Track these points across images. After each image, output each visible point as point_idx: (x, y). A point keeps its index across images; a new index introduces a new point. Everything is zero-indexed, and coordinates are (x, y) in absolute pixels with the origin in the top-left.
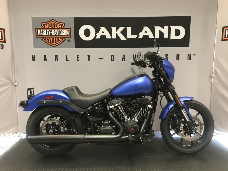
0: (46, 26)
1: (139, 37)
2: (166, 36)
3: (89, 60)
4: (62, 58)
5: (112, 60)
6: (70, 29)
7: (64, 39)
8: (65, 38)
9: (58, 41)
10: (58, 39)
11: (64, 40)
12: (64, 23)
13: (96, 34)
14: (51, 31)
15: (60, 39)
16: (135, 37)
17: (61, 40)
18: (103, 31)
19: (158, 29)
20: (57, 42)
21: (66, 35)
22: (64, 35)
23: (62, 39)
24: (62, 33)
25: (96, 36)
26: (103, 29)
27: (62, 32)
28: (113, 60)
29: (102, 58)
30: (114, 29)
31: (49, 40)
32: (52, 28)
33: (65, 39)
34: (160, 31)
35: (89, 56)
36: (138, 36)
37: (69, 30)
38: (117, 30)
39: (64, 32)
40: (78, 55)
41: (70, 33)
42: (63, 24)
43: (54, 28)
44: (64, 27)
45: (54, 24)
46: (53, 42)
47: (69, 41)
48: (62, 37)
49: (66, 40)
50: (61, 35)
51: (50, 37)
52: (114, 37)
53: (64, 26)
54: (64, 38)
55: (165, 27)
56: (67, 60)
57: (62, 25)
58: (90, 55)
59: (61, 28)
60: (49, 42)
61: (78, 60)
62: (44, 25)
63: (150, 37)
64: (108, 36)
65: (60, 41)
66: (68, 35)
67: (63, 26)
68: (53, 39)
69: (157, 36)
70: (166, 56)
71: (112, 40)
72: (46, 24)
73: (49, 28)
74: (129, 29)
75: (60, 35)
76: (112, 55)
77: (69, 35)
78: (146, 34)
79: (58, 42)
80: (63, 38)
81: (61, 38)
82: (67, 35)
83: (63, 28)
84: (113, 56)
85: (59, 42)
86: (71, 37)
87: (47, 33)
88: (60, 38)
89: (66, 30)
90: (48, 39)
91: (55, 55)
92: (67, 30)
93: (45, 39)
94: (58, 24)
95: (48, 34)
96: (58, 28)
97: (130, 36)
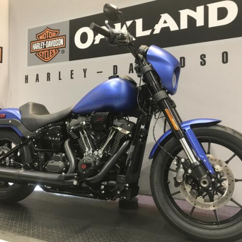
0: (41, 38)
1: (155, 33)
2: (200, 23)
3: (85, 77)
4: (54, 76)
10: (52, 52)
13: (94, 38)
14: (45, 43)
16: (148, 32)
19: (184, 14)
20: (51, 56)
22: (58, 46)
23: (56, 51)
25: (94, 41)
29: (102, 72)
31: (43, 54)
32: (46, 39)
33: (59, 51)
34: (188, 16)
35: (85, 71)
36: (153, 30)
37: (64, 38)
38: (122, 27)
40: (72, 71)
42: (58, 31)
43: (49, 38)
45: (49, 33)
46: (47, 57)
47: (63, 52)
48: (56, 49)
51: (43, 51)
54: (57, 49)
55: (198, 8)
56: (60, 79)
57: (56, 33)
58: (86, 69)
60: (42, 57)
61: (72, 78)
62: (39, 36)
63: (172, 29)
67: (58, 33)
68: (47, 53)
69: (184, 25)
70: (201, 58)
72: (41, 35)
73: (43, 39)
74: (139, 23)
76: (114, 66)
77: (63, 45)
78: (165, 25)
83: (58, 37)
86: (65, 47)
87: (42, 45)
89: (60, 39)
90: (41, 54)
92: (62, 38)
93: (39, 55)
94: (52, 32)
95: (42, 47)
96: (52, 38)
97: (140, 32)
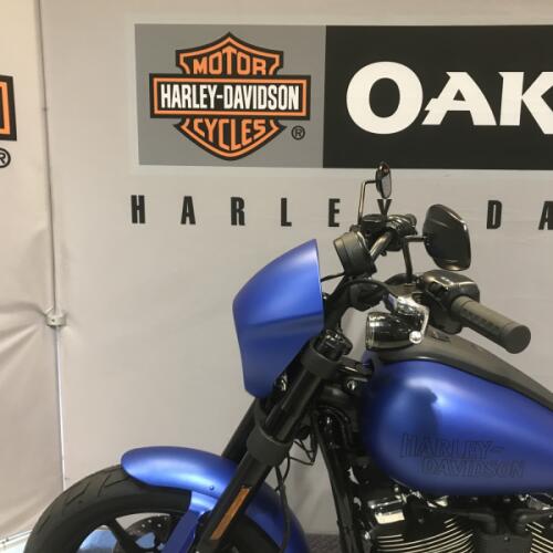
5: (490, 226)
6: (308, 78)
7: (277, 125)
8: (281, 122)
9: (248, 136)
11: (275, 129)
12: (281, 54)
15: (256, 127)
17: (263, 129)
18: (462, 92)
21: (287, 110)
22: (278, 110)
24: (268, 98)
26: (460, 81)
27: (271, 96)
28: (498, 225)
30: (512, 81)
37: (301, 86)
39: (276, 96)
41: (306, 98)
42: (277, 57)
44: (279, 73)
49: (287, 132)
50: (264, 107)
52: (510, 117)
53: (281, 66)
59: (267, 77)
64: (482, 116)
65: (256, 136)
66: (296, 107)
67: (277, 64)
71: (498, 131)
75: (261, 107)
77: (300, 110)
79: (250, 140)
80: (272, 122)
81: (263, 122)
82: (293, 110)
84: (499, 205)
85: (253, 142)
88: (256, 122)
89: (288, 85)
91: (234, 200)
92: (294, 85)
